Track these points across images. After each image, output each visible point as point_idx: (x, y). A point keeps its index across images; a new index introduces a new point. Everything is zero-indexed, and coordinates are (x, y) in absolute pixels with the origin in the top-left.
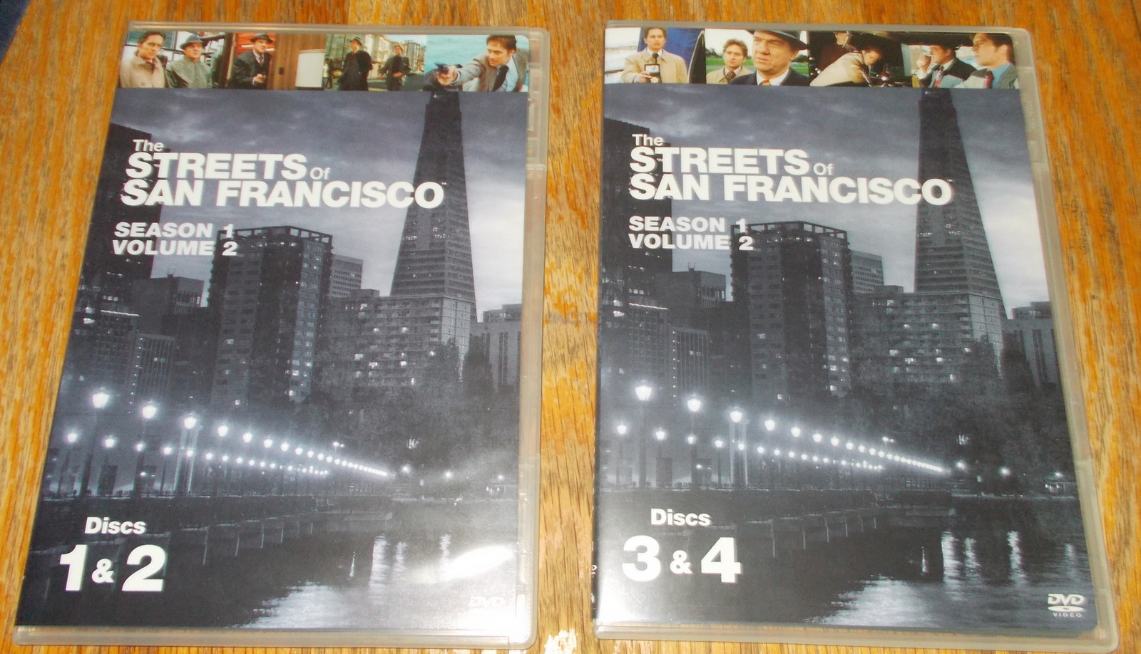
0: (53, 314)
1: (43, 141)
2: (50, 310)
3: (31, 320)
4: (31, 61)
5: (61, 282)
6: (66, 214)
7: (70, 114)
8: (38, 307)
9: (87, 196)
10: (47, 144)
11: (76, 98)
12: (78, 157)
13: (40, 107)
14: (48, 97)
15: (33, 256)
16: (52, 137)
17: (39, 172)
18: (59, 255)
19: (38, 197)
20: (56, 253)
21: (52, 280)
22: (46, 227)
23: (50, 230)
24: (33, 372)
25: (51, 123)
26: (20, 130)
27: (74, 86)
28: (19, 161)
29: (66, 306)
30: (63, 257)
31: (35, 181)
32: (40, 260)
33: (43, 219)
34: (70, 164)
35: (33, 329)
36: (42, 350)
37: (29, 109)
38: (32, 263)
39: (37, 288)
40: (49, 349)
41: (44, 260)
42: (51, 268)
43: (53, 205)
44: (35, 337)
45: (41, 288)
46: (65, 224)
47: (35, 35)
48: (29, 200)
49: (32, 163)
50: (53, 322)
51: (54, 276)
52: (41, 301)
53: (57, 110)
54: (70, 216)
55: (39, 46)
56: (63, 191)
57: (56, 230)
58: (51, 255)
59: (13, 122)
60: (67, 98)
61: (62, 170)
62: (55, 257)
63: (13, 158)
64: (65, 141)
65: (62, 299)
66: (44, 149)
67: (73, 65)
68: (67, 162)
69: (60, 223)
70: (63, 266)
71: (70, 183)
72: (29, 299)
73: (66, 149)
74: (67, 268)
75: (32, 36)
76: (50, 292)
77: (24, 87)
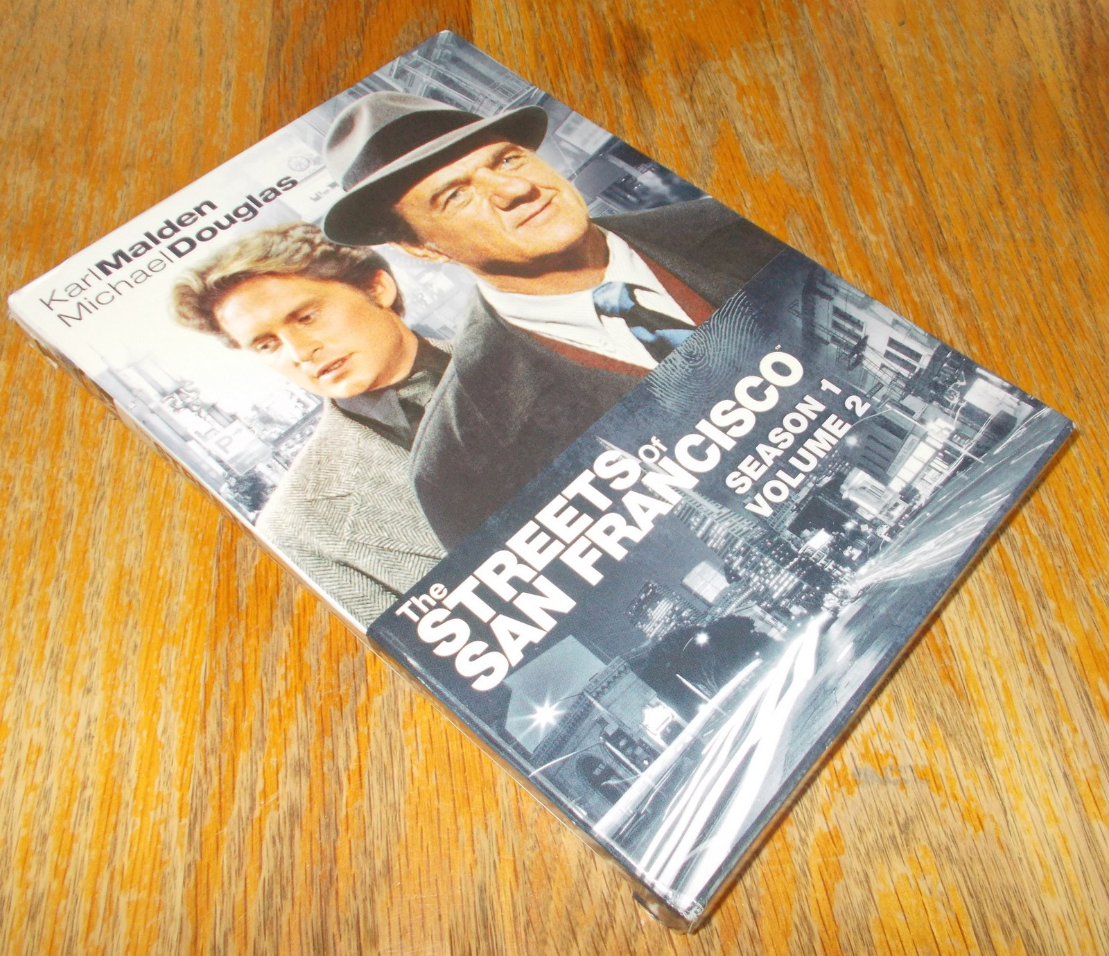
0: (73, 820)
1: (57, 544)
2: (67, 813)
3: (36, 832)
4: (38, 430)
5: (86, 764)
6: (93, 653)
7: (98, 502)
8: (47, 810)
9: (126, 624)
10: (62, 546)
11: (107, 479)
12: (111, 564)
13: (52, 493)
14: (65, 479)
15: (39, 724)
16: (71, 537)
17: (50, 589)
18: (83, 720)
19: (48, 628)
20: (78, 715)
21: (72, 762)
22: (61, 674)
23: (68, 679)
24: (38, 926)
25: (70, 515)
26: (20, 528)
27: (105, 462)
28: (19, 574)
29: (95, 804)
30: (89, 723)
31: (44, 604)
32: (50, 729)
33: (55, 663)
34: (99, 575)
35: (39, 849)
36: (55, 885)
37: (34, 496)
38: (39, 736)
39: (45, 778)
40: (66, 882)
41: (58, 729)
42: (69, 741)
43: (73, 641)
44: (42, 863)
45: (53, 776)
46: (92, 669)
47: (45, 392)
48: (34, 635)
49: (39, 577)
50: (73, 835)
51: (74, 754)
52: (53, 801)
53: (79, 497)
54: (100, 655)
55: (52, 407)
56: (88, 617)
57: (78, 679)
58: (70, 719)
59: (11, 517)
60: (93, 480)
61: (87, 585)
62: (75, 725)
63: (9, 570)
64: (90, 542)
65: (88, 792)
66: (59, 555)
67: (102, 433)
68: (95, 573)
69: (83, 668)
70: (89, 737)
71: (100, 605)
72: (31, 795)
73: (91, 554)
74: (95, 740)
75: (40, 394)
76: (68, 783)
77: (28, 465)
